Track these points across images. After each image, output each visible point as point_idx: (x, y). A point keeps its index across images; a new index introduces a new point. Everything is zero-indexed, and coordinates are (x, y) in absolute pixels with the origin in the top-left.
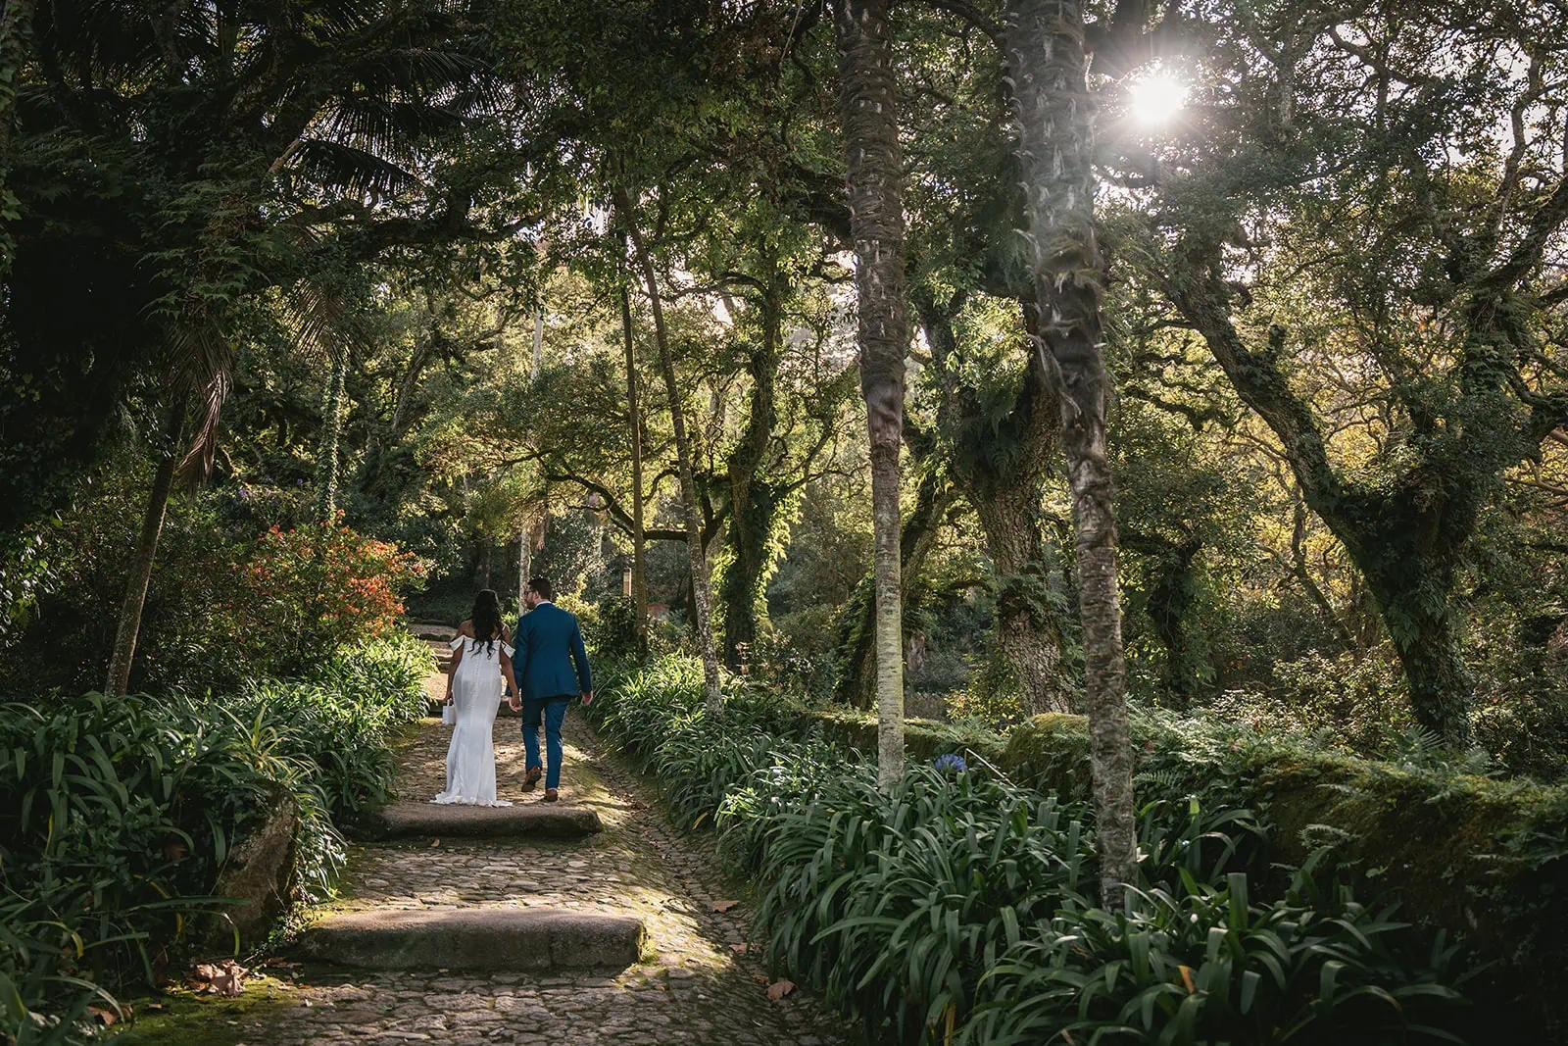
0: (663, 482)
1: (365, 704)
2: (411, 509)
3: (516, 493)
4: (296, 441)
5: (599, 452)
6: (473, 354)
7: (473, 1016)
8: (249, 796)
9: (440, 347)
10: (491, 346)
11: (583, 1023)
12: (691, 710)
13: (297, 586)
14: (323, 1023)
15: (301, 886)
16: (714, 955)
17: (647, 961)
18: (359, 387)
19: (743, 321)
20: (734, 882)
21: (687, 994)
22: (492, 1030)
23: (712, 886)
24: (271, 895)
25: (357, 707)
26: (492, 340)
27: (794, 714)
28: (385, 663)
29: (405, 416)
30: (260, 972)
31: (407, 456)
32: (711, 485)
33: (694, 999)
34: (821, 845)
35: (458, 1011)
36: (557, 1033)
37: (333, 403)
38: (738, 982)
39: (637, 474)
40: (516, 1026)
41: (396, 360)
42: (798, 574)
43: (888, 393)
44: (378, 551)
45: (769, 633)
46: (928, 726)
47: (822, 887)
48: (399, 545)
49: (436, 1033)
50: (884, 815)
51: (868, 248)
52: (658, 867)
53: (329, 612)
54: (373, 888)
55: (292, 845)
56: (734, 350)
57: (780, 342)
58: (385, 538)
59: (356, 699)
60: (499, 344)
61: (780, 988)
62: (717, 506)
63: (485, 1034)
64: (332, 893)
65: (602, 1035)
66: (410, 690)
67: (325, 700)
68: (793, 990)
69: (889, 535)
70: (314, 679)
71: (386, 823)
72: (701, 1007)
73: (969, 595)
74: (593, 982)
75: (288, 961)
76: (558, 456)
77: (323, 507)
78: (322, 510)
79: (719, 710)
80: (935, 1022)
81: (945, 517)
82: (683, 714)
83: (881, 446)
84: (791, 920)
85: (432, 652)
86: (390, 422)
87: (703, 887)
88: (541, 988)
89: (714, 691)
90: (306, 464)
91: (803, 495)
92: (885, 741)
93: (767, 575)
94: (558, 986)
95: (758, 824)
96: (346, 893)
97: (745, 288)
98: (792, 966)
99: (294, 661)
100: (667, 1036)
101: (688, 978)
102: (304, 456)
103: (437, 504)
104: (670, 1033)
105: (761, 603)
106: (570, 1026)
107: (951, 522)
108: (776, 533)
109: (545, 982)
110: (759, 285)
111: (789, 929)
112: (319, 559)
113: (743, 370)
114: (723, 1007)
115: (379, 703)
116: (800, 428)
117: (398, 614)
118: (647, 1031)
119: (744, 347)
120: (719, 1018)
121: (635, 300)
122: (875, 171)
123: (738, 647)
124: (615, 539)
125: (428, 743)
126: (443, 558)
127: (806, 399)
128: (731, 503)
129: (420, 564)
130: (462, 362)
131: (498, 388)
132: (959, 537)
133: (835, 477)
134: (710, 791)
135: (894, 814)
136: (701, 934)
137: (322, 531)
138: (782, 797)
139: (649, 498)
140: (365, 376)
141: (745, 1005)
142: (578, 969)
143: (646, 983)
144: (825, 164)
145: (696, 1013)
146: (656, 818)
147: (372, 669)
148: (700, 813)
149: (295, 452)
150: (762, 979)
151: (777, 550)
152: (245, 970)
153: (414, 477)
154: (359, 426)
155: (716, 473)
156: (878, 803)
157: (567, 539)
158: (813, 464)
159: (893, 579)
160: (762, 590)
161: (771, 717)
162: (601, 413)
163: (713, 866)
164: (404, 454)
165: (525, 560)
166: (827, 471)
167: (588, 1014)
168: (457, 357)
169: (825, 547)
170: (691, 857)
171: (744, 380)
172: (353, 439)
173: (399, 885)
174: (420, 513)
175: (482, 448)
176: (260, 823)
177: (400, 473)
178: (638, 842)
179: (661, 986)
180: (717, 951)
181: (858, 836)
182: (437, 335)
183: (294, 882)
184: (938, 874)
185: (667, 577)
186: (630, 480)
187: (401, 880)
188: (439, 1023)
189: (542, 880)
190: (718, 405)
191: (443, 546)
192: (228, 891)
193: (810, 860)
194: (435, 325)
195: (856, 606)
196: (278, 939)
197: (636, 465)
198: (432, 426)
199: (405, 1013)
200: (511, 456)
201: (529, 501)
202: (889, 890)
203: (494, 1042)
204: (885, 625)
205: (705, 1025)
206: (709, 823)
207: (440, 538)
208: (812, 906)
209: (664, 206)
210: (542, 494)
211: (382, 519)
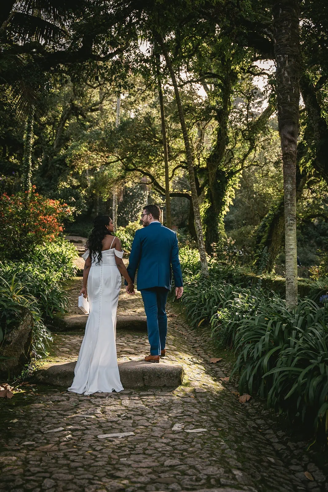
0: (177, 171)
1: (50, 271)
2: (65, 185)
3: (111, 177)
4: (11, 155)
5: (149, 158)
6: (89, 114)
7: (113, 408)
8: (12, 312)
9: (74, 111)
10: (97, 110)
11: (161, 412)
12: (194, 274)
13: (17, 220)
14: (49, 411)
15: (34, 352)
16: (214, 382)
17: (187, 385)
18: (39, 130)
19: (212, 94)
20: (219, 351)
21: (205, 400)
22: (122, 414)
23: (209, 351)
24: (22, 355)
25: (47, 273)
26: (97, 107)
27: (241, 275)
28: (57, 253)
29: (59, 142)
30: (19, 388)
31: (62, 161)
32: (199, 172)
33: (208, 402)
34: (264, 335)
35: (106, 406)
36: (150, 416)
37: (28, 138)
38: (226, 394)
39: (166, 167)
40: (132, 412)
41: (54, 117)
42: (236, 212)
43: (291, 128)
44: (52, 204)
45: (226, 239)
46: (304, 281)
47: (264, 353)
48: (60, 201)
49: (98, 415)
50: (292, 321)
51: (282, 59)
52: (185, 343)
53: (30, 231)
54: (63, 352)
55: (30, 334)
56: (209, 109)
57: (230, 105)
58: (53, 198)
59: (46, 269)
60: (101, 109)
61: (245, 398)
62: (201, 182)
63: (119, 416)
64: (47, 354)
65: (170, 417)
66: (68, 265)
67: (33, 270)
68: (251, 399)
69: (291, 195)
70: (27, 261)
71: (65, 323)
72: (211, 405)
73: (315, 221)
74: (163, 393)
75: (30, 383)
76: (130, 160)
77: (26, 183)
78: (26, 186)
79: (207, 273)
80: (322, 416)
81: (306, 185)
82: (190, 275)
83: (287, 154)
84: (249, 369)
85: (76, 248)
86: (53, 145)
87: (205, 352)
88: (140, 396)
89: (204, 265)
90: (16, 165)
91: (241, 176)
92: (289, 288)
93: (224, 213)
94: (148, 395)
95: (230, 324)
96: (53, 354)
97: (213, 80)
98: (250, 387)
99: (17, 252)
100: (199, 418)
101: (204, 393)
102: (15, 161)
103: (75, 182)
104: (200, 417)
105: (221, 225)
106: (156, 413)
107: (308, 187)
108: (228, 193)
109: (142, 393)
110: (221, 78)
111: (249, 372)
112: (26, 208)
113: (213, 119)
114: (221, 406)
115: (56, 271)
116: (239, 145)
117: (60, 232)
118: (189, 416)
119: (214, 108)
120: (220, 410)
121: (164, 87)
122: (286, 20)
123: (212, 245)
124: (153, 197)
125: (78, 288)
126: (79, 206)
127: (242, 132)
128: (208, 180)
129: (68, 209)
130: (84, 117)
131: (101, 129)
132: (312, 193)
133: (254, 168)
134: (205, 309)
135: (296, 321)
136: (207, 373)
137: (27, 195)
138: (240, 312)
139: (171, 178)
140: (41, 124)
141: (230, 405)
142: (156, 388)
143: (186, 394)
144: (256, 17)
145: (209, 408)
146: (181, 321)
147: (52, 256)
148: (201, 320)
149: (11, 160)
150: (236, 393)
151: (229, 201)
152: (12, 387)
153: (65, 170)
154: (38, 148)
155: (201, 167)
156: (288, 316)
157: (133, 197)
158: (245, 162)
159: (292, 215)
160: (222, 219)
161: (230, 276)
162: (149, 140)
163: (209, 343)
164: (60, 160)
165: (115, 207)
166: (252, 165)
167: (163, 408)
168: (82, 115)
169: (249, 200)
170: (198, 338)
171: (214, 124)
172: (36, 154)
173: (74, 351)
174: (68, 186)
175: (96, 157)
176: (18, 324)
177: (58, 168)
178: (175, 332)
179: (192, 396)
180: (215, 380)
181: (281, 331)
182: (73, 105)
183: (31, 350)
184: (321, 349)
185: (177, 214)
186: (163, 171)
187: (75, 349)
188: (99, 411)
189: (135, 348)
190: (201, 135)
191: (78, 201)
192: (4, 354)
193: (258, 341)
194: (71, 101)
195: (264, 226)
196: (25, 374)
197: (166, 164)
198: (73, 148)
199: (83, 406)
200: (109, 160)
201: (117, 180)
202: (298, 356)
203: (123, 419)
204: (289, 236)
205: (215, 413)
206: (206, 323)
207: (77, 197)
208: (260, 361)
209: (178, 40)
210: (123, 177)
211: (51, 189)
